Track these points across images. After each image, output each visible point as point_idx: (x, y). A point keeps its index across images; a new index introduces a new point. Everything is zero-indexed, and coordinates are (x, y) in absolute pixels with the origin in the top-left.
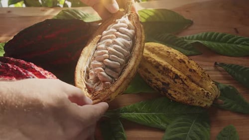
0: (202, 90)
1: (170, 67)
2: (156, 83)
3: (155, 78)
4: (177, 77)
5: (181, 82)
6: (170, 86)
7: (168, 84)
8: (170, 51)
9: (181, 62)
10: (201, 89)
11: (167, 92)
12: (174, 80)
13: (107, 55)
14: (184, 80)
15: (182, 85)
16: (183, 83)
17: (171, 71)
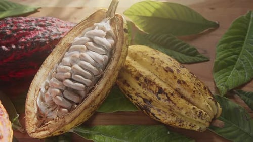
0: (194, 108)
1: (153, 78)
2: (136, 100)
3: (135, 92)
4: (161, 91)
5: (166, 98)
6: (152, 104)
7: (151, 101)
8: (155, 56)
9: (167, 71)
10: (192, 106)
11: (150, 111)
12: (157, 96)
13: (69, 74)
14: (169, 95)
15: (167, 101)
16: (169, 99)
17: (154, 83)
